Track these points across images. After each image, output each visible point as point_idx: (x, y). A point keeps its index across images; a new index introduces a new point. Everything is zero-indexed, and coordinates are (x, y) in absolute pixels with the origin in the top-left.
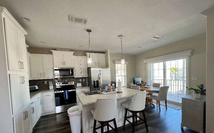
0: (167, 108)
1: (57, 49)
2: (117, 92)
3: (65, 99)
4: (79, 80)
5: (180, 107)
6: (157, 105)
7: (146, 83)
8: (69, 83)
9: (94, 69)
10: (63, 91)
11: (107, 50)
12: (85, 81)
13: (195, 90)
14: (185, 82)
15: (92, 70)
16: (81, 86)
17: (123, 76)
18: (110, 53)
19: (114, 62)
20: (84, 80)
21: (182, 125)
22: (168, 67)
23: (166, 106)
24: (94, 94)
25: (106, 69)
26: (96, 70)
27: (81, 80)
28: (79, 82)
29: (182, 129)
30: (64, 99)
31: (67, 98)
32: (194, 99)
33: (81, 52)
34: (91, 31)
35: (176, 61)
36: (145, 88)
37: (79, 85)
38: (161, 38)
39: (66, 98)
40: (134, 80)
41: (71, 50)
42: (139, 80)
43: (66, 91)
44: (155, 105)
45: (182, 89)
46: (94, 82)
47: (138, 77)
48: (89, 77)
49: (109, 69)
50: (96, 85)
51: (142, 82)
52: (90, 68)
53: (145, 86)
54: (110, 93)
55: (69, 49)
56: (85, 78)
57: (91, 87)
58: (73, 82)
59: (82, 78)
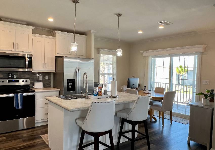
0: (171, 123)
1: (2, 19)
2: (110, 97)
3: (17, 108)
5: (188, 121)
6: (159, 118)
7: (145, 87)
8: (21, 81)
9: (69, 60)
11: (90, 31)
12: (49, 79)
13: (205, 95)
14: (195, 87)
15: (66, 61)
16: (42, 87)
17: (111, 74)
18: (95, 36)
19: (98, 51)
20: (47, 78)
21: (190, 140)
22: (175, 65)
23: (171, 120)
24: (76, 99)
25: (88, 61)
26: (72, 62)
27: (41, 77)
28: (39, 81)
29: (189, 144)
30: (15, 108)
31: (20, 107)
32: (203, 106)
33: (46, 29)
34: (79, 3)
35: (186, 57)
36: (144, 94)
38: (169, 24)
39: (18, 106)
40: (129, 81)
41: (29, 24)
42: (136, 82)
43: (19, 94)
44: (157, 118)
45: (191, 99)
47: (134, 77)
48: (58, 72)
49: (93, 61)
50: (70, 87)
51: (139, 85)
52: (63, 57)
53: (145, 91)
54: (100, 97)
55: (25, 22)
56: (49, 74)
57: (61, 89)
58: (28, 80)
59: (44, 74)
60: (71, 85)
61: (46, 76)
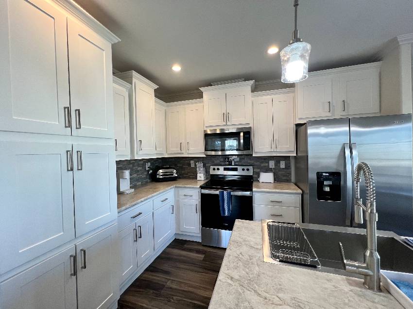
4: (267, 164)
8: (240, 169)
10: (217, 192)
12: (288, 167)
16: (272, 180)
20: (283, 165)
27: (272, 164)
28: (267, 170)
31: (227, 214)
37: (267, 177)
43: (226, 192)
46: (319, 175)
48: (299, 155)
50: (327, 189)
56: (286, 158)
57: (306, 192)
58: (251, 168)
59: (278, 159)
60: (329, 186)
61: (281, 162)
